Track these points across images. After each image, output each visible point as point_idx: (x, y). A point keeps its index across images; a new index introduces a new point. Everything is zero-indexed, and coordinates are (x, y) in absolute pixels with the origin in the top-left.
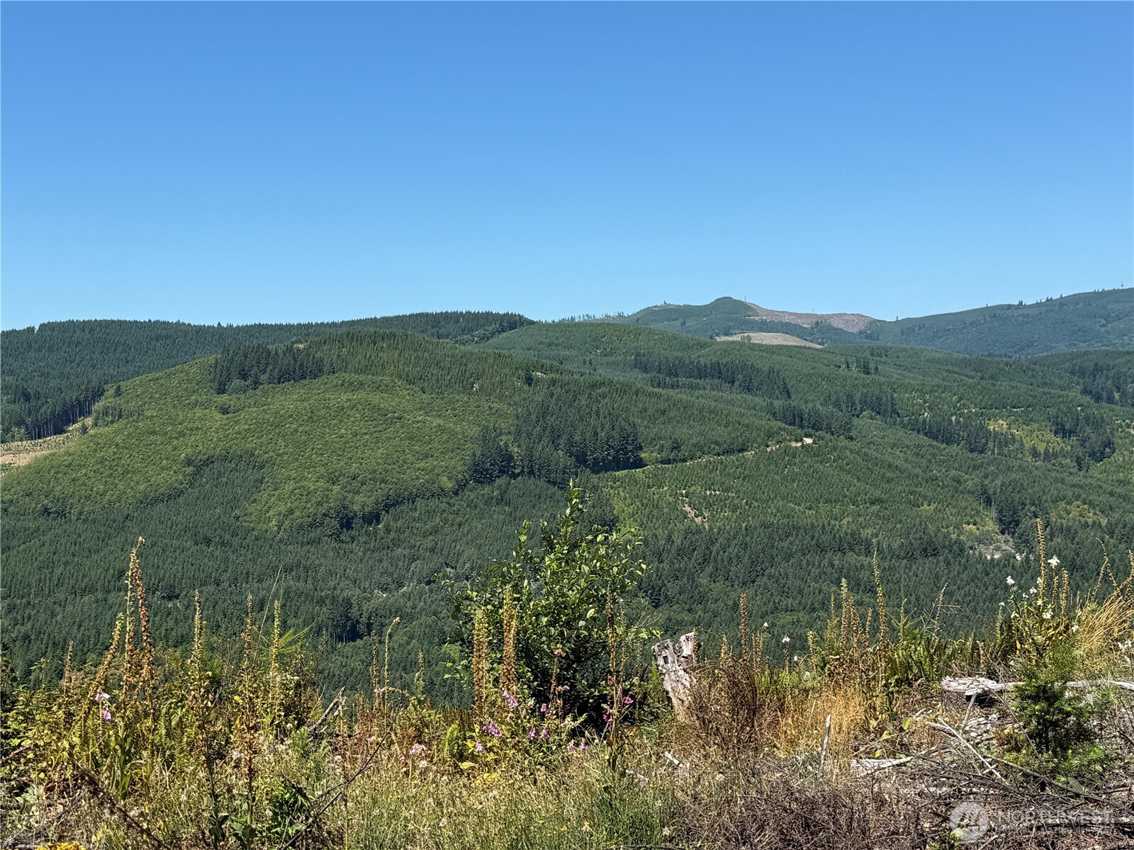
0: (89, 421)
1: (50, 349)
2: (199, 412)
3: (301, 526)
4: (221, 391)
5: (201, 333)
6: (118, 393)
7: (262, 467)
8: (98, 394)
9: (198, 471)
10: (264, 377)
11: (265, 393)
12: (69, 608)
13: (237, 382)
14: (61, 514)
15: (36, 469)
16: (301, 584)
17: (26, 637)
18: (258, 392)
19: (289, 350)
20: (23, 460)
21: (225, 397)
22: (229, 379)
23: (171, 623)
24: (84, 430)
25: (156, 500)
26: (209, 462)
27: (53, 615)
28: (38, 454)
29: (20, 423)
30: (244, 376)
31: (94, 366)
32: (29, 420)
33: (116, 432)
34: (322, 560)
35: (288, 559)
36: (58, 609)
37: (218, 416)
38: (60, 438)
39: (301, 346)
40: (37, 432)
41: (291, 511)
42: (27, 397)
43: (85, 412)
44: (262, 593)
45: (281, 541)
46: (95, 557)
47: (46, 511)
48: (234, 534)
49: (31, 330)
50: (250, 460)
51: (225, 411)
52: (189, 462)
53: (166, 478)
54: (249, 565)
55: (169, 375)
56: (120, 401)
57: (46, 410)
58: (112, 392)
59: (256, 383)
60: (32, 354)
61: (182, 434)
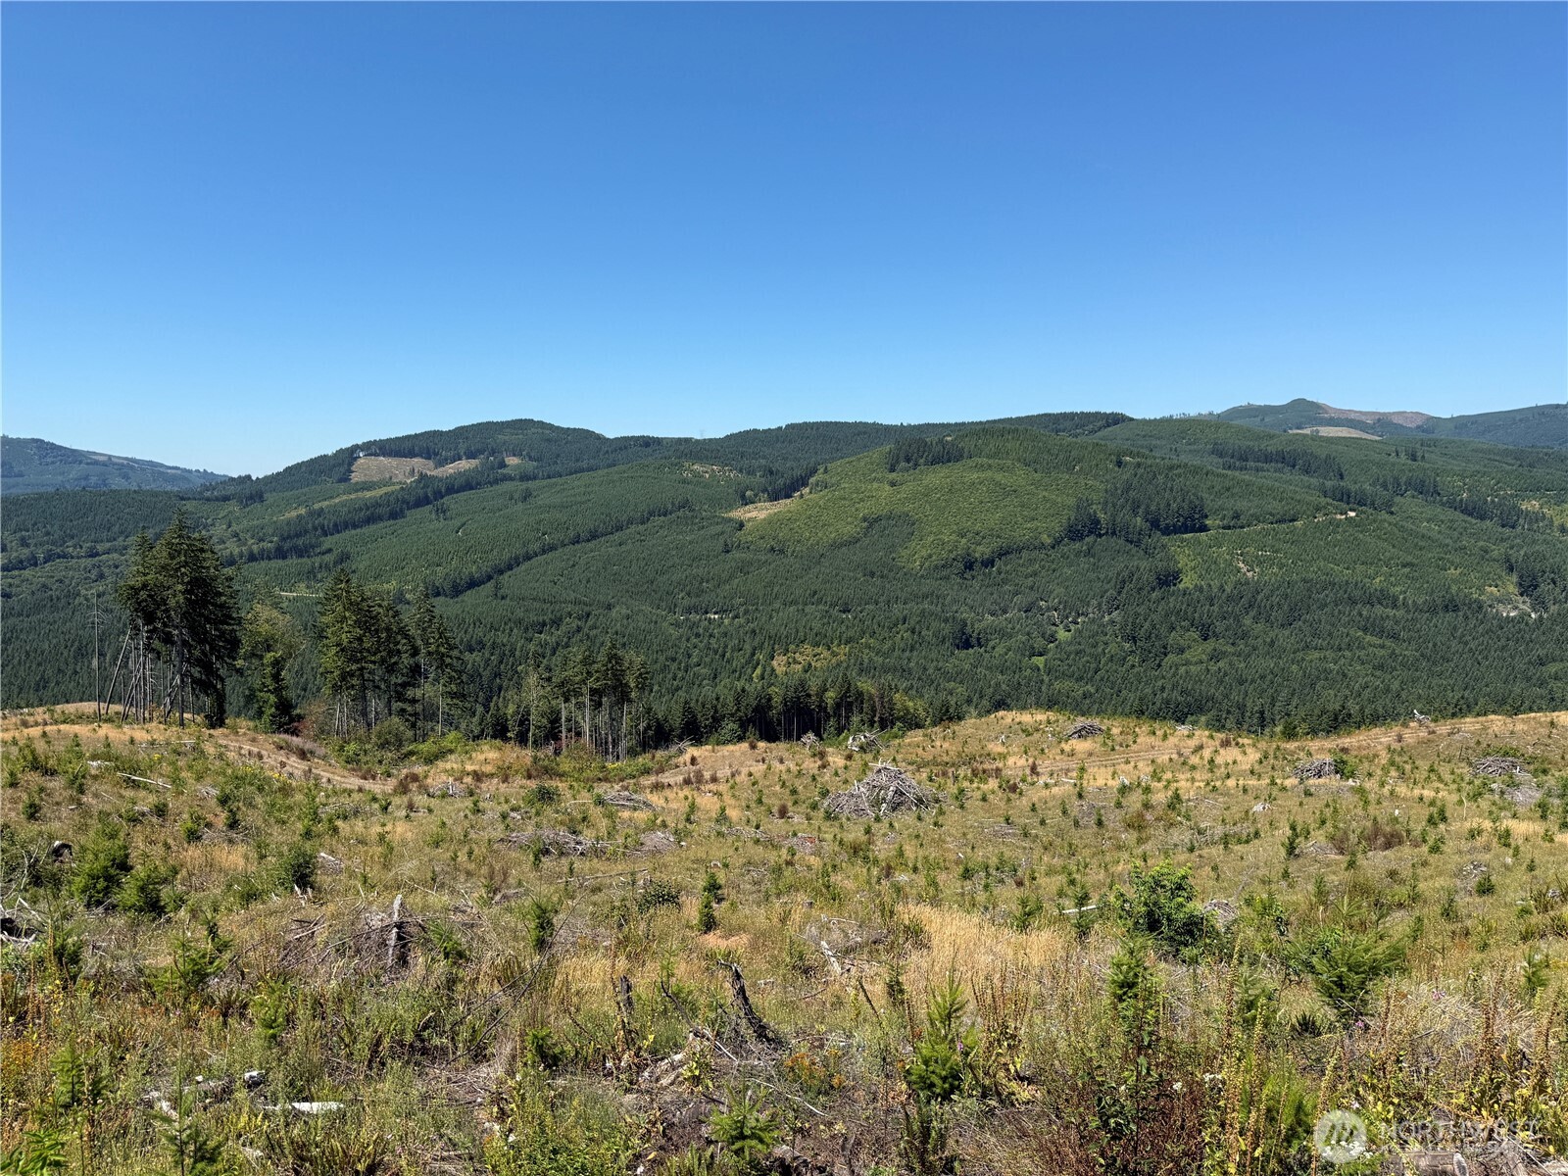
0: (807, 490)
1: (790, 442)
2: (875, 485)
3: (936, 567)
4: (892, 470)
5: (888, 430)
6: (826, 471)
7: (913, 524)
8: (814, 471)
9: (871, 525)
10: (922, 461)
11: (922, 472)
12: (781, 614)
13: (903, 464)
14: (782, 551)
15: (769, 521)
16: (933, 607)
17: (754, 632)
18: (917, 471)
19: (941, 441)
20: (763, 515)
21: (894, 475)
22: (898, 462)
23: (844, 628)
24: (802, 496)
25: (842, 545)
26: (878, 519)
27: (771, 617)
28: (771, 511)
29: (765, 490)
30: (908, 460)
31: (816, 453)
32: (770, 489)
33: (821, 498)
34: (950, 592)
35: (925, 590)
36: (774, 614)
37: (887, 487)
38: (788, 501)
39: (949, 439)
40: (775, 497)
41: (930, 556)
42: (771, 473)
43: (805, 484)
44: (905, 612)
45: (922, 576)
46: (800, 581)
47: (772, 549)
48: (891, 570)
49: (780, 428)
50: (906, 519)
51: (893, 484)
52: (865, 519)
53: (849, 529)
54: (899, 592)
55: (859, 460)
56: (827, 476)
57: (781, 482)
58: (822, 470)
59: (916, 465)
60: (779, 445)
61: (862, 500)
